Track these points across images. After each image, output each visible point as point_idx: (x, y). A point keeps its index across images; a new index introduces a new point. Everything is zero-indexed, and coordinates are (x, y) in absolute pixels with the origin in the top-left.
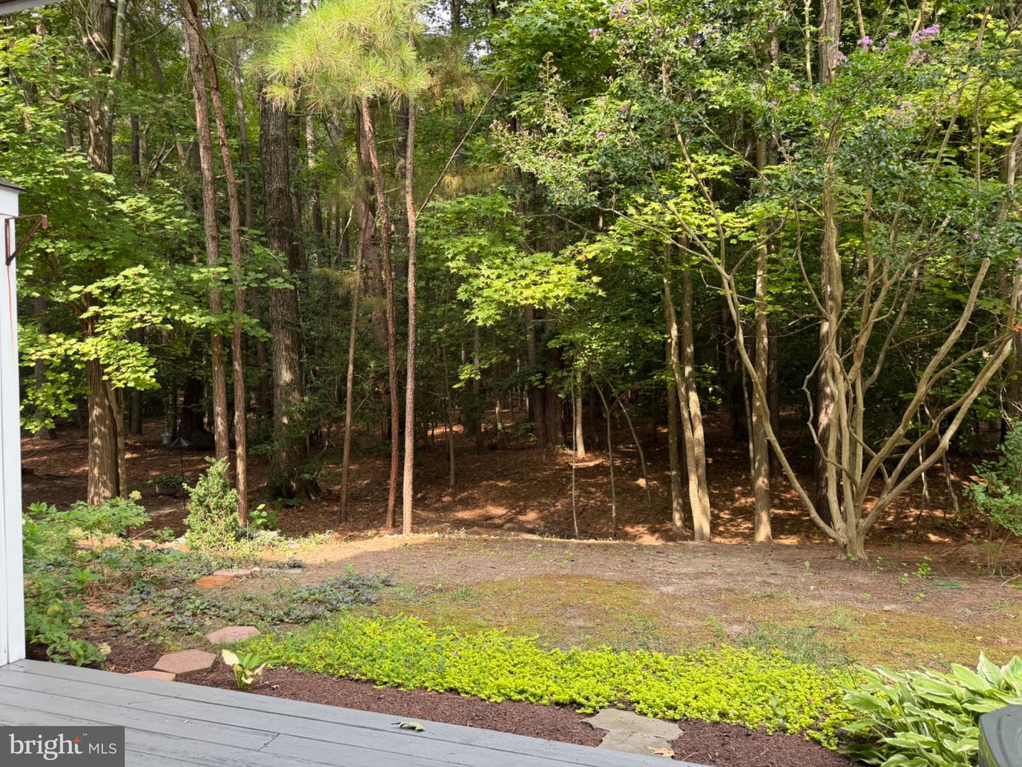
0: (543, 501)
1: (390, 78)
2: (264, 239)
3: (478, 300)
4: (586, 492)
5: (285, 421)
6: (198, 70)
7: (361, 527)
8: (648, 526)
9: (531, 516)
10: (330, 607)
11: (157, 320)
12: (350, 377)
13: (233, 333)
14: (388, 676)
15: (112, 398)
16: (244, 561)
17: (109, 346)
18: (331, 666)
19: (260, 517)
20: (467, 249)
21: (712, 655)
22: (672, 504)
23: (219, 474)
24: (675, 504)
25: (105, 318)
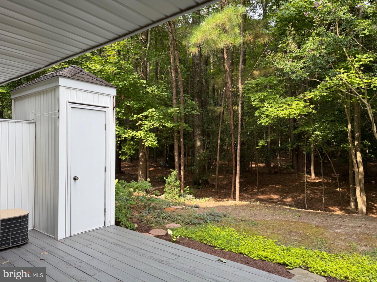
0: (294, 194)
1: (230, 40)
2: (191, 98)
3: (263, 116)
4: (313, 192)
5: (198, 158)
6: (171, 44)
7: (222, 197)
8: (339, 207)
9: (289, 200)
10: (204, 221)
11: (157, 125)
12: (219, 144)
13: (181, 129)
14: (220, 246)
15: (145, 150)
16: (180, 204)
17: (144, 133)
18: (202, 240)
19: (187, 190)
20: (259, 97)
21: (348, 256)
22: (350, 199)
23: (175, 175)
24: (351, 199)
25: (143, 125)
